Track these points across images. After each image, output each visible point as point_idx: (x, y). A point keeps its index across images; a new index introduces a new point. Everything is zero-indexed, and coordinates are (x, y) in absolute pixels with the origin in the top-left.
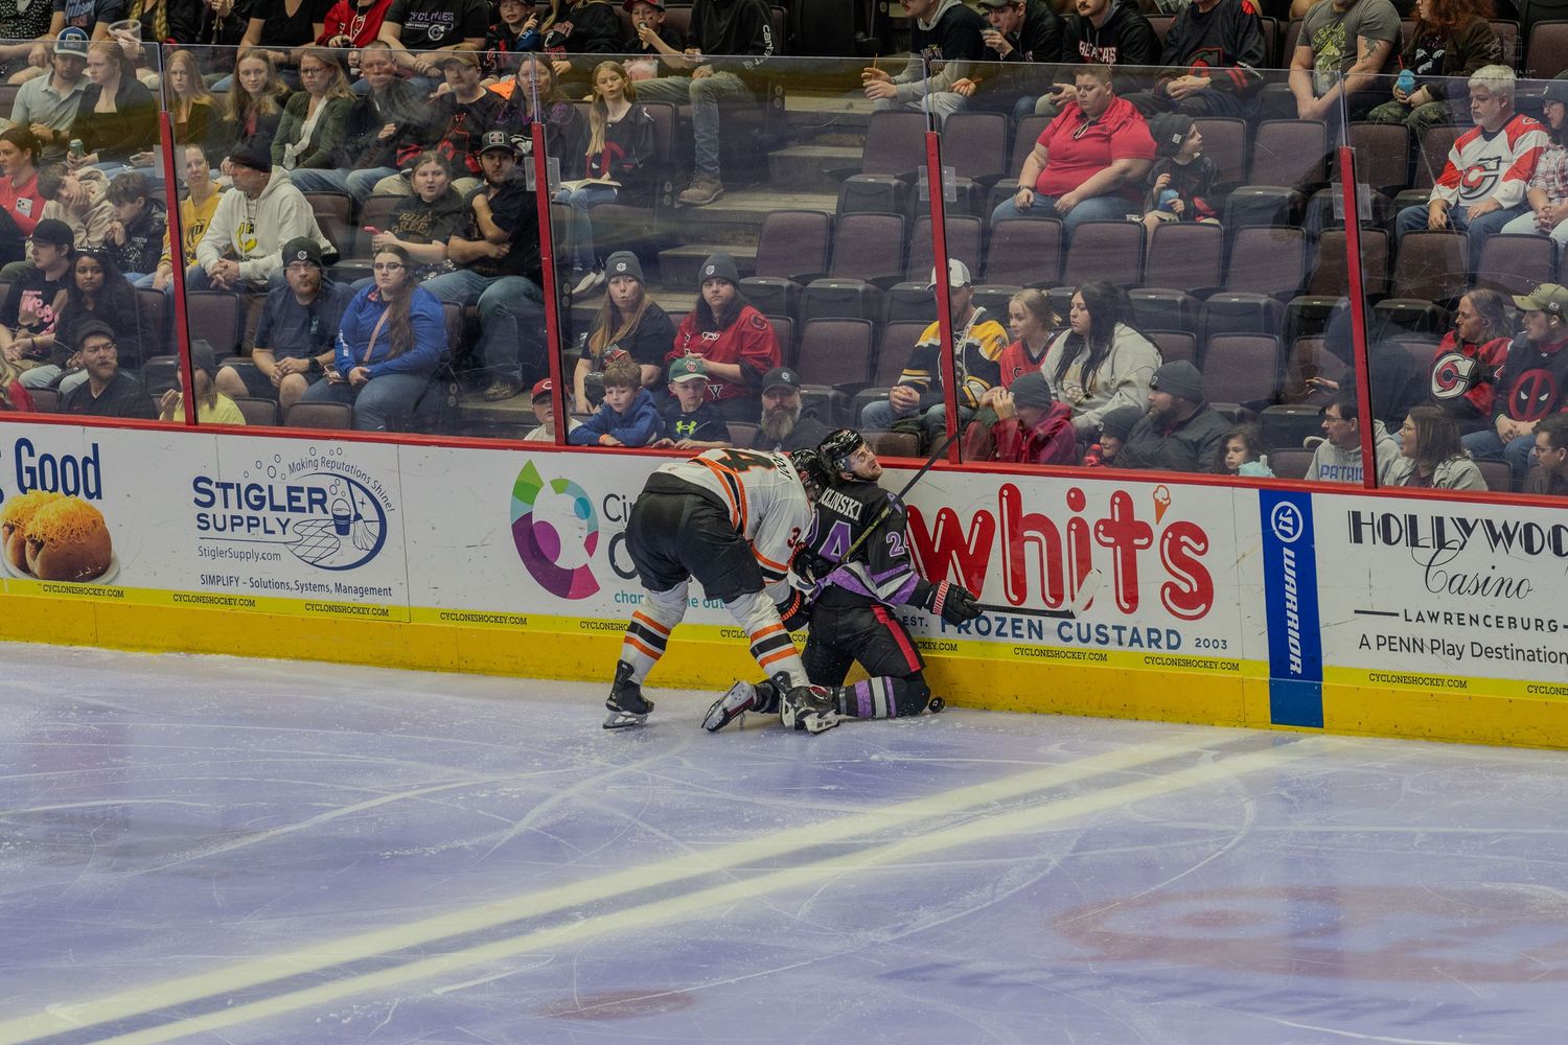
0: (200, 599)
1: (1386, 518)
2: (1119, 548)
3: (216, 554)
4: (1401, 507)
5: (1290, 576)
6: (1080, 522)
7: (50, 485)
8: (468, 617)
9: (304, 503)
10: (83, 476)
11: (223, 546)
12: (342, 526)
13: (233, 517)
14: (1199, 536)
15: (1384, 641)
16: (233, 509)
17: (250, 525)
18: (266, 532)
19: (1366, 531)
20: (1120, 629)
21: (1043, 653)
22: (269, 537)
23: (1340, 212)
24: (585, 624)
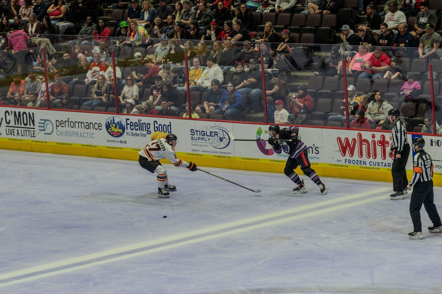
0: (191, 154)
1: (438, 141)
2: (382, 146)
3: (195, 145)
6: (374, 141)
7: (161, 130)
8: (247, 159)
9: (213, 135)
10: (168, 128)
11: (196, 143)
12: (221, 140)
13: (198, 138)
15: (437, 166)
16: (199, 136)
17: (202, 139)
18: (205, 141)
19: (434, 143)
20: (382, 163)
21: (366, 168)
22: (206, 142)
23: (429, 77)
24: (271, 161)
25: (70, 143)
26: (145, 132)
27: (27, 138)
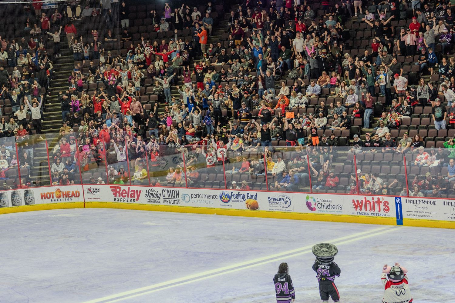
0: (269, 212)
2: (378, 204)
3: (271, 206)
4: (412, 199)
5: (399, 207)
6: (373, 201)
7: (251, 198)
8: (301, 213)
9: (281, 200)
10: (255, 197)
12: (286, 203)
14: (388, 203)
15: (410, 215)
16: (273, 201)
17: (275, 203)
18: (277, 204)
21: (369, 217)
23: (404, 164)
24: (315, 214)
25: (200, 207)
26: (242, 200)
27: (175, 205)
